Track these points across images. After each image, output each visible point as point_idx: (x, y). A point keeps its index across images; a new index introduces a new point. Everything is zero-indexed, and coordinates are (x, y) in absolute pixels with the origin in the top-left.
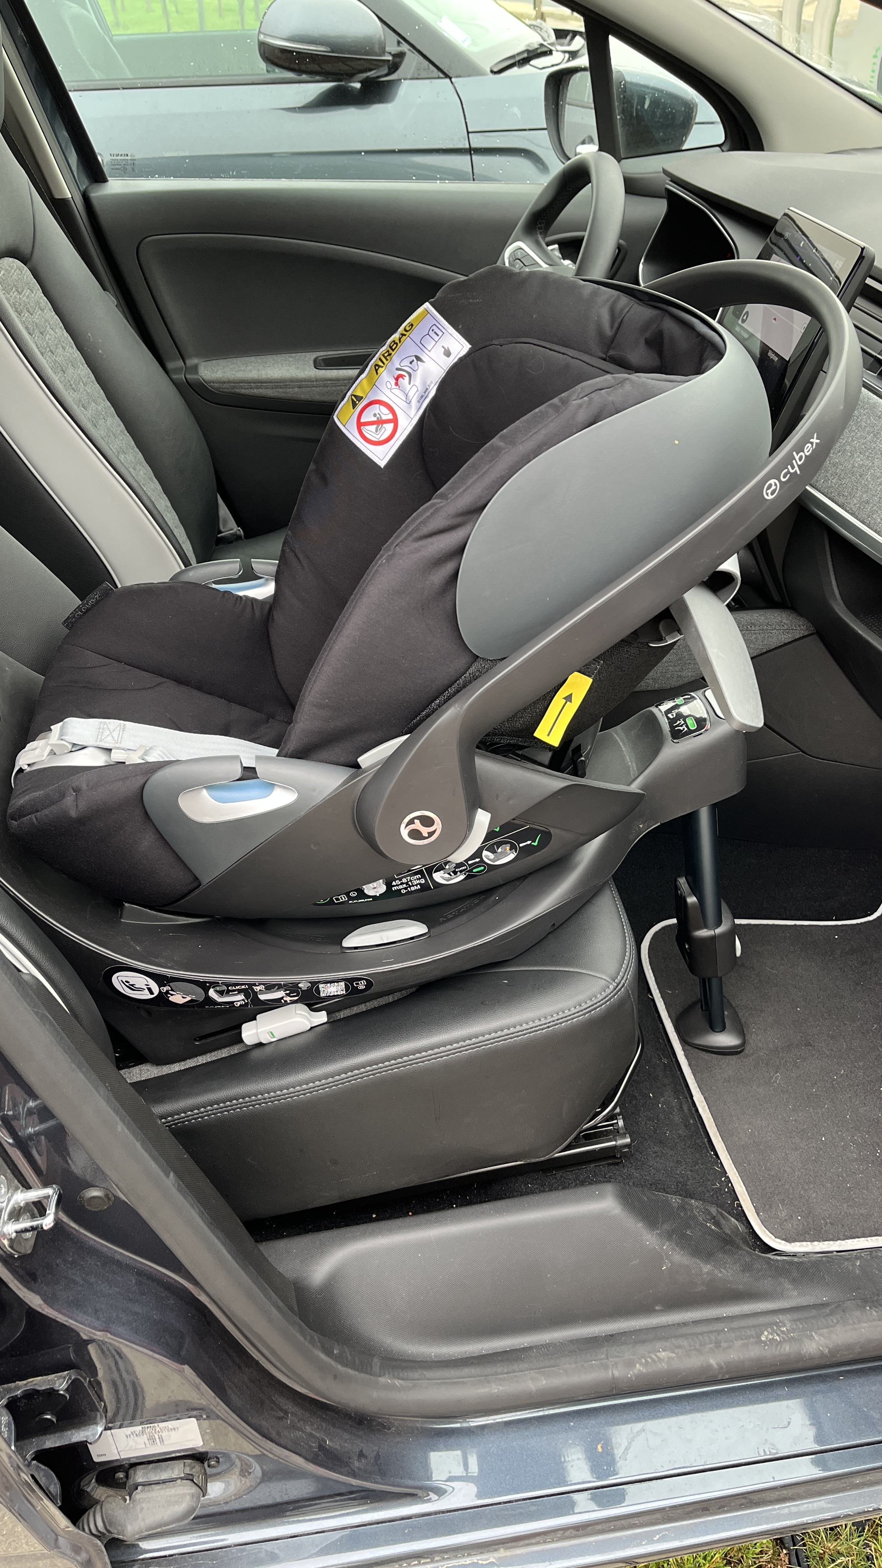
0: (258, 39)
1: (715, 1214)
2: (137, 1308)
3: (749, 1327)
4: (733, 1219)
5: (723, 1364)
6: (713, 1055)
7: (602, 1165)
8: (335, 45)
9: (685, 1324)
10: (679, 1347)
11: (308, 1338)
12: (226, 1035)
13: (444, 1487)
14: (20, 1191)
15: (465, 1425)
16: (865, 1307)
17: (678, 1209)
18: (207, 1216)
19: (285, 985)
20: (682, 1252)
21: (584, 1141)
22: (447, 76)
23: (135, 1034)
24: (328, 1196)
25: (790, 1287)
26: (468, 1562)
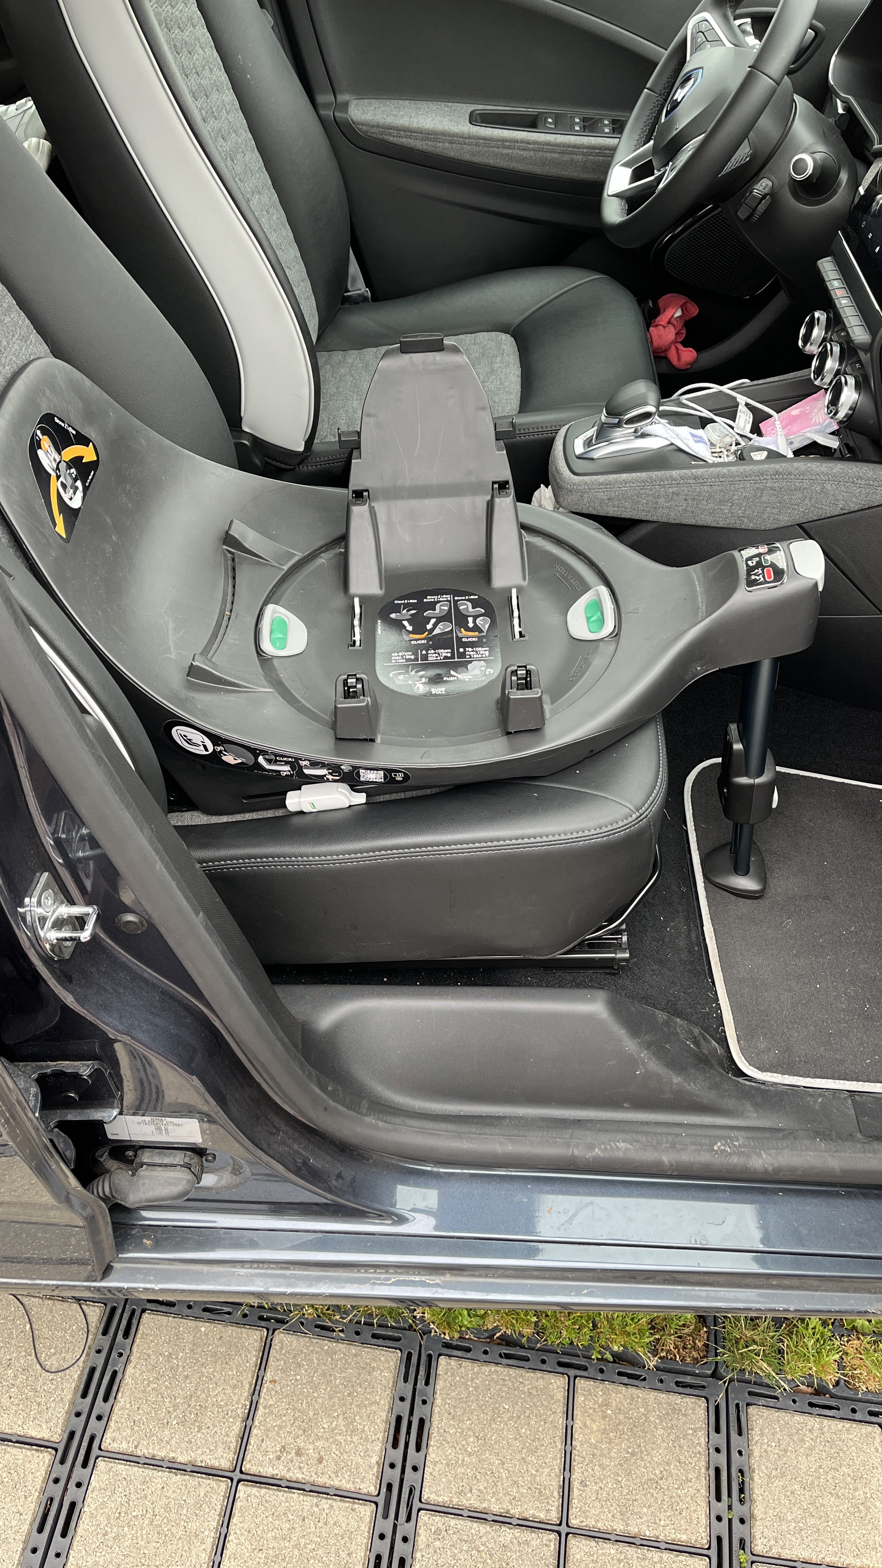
1: (696, 1035)
2: (158, 1021)
3: (705, 1136)
4: (713, 1042)
5: (674, 1162)
6: (732, 896)
7: (599, 974)
9: (647, 1123)
10: (638, 1141)
11: (307, 1072)
12: (271, 798)
13: (407, 1216)
14: (64, 905)
16: (815, 1138)
17: (661, 1024)
18: (229, 955)
19: (328, 765)
20: (657, 1062)
21: (587, 949)
23: (189, 784)
24: (343, 955)
25: (752, 1109)
26: (417, 1279)
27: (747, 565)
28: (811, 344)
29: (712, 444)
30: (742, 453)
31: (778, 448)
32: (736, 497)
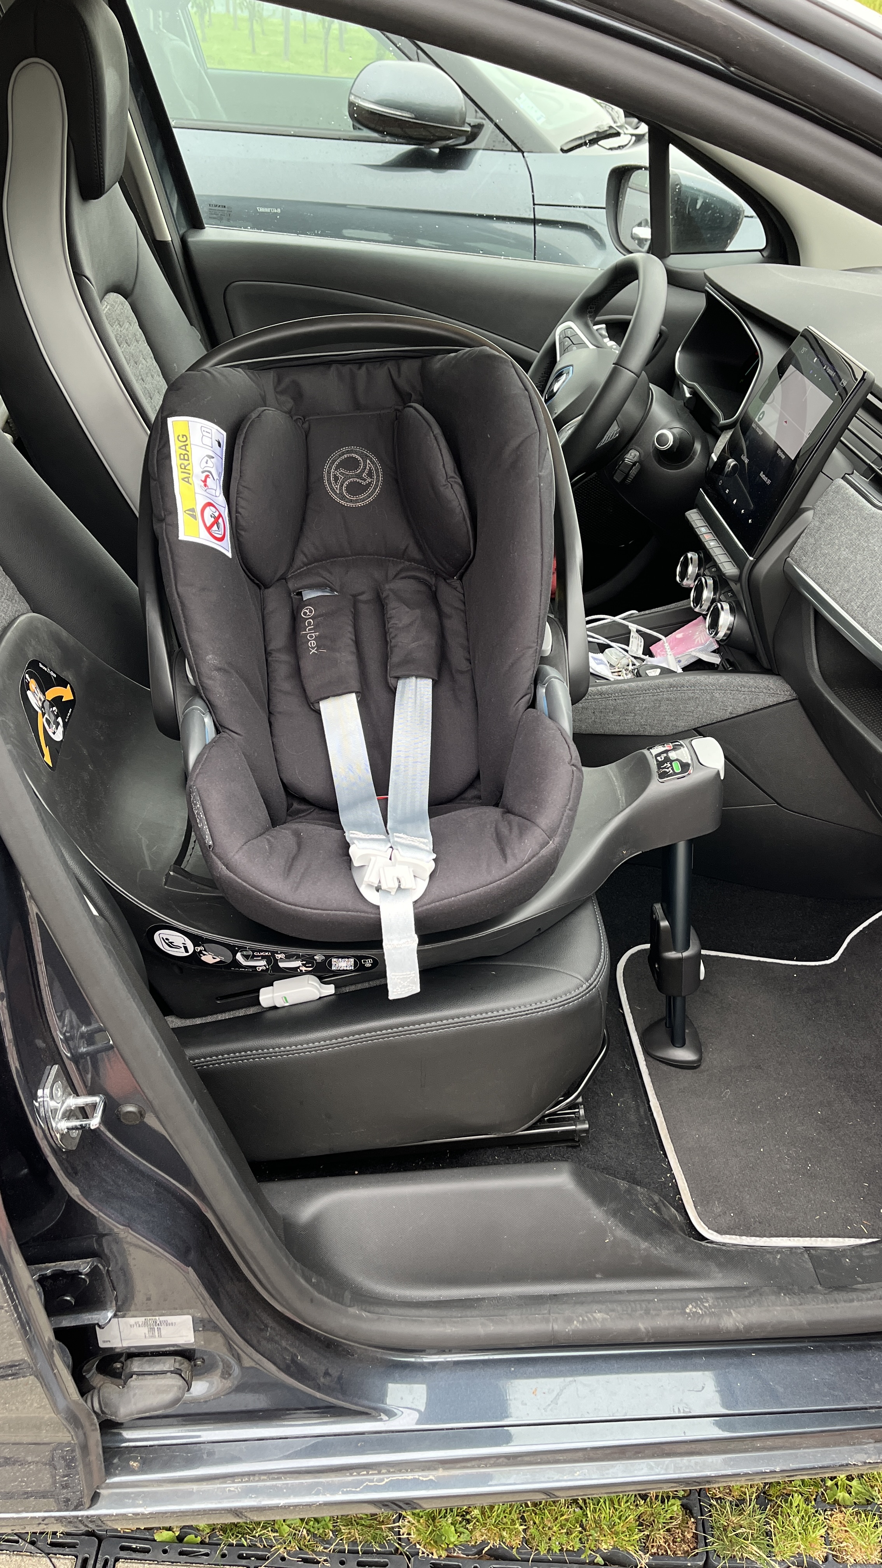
0: (349, 99)
1: (657, 1201)
2: (155, 1213)
3: (676, 1300)
4: (673, 1209)
5: (650, 1329)
6: (672, 1068)
7: (562, 1147)
8: (420, 114)
9: (620, 1292)
10: (613, 1310)
11: (292, 1263)
13: (395, 1411)
14: (71, 1097)
15: (419, 1360)
16: (779, 1293)
17: (625, 1192)
19: (303, 957)
20: (624, 1229)
21: (548, 1125)
22: (520, 150)
23: (167, 989)
24: (320, 1147)
25: (717, 1270)
26: (410, 1478)
27: (657, 760)
28: (688, 579)
29: (611, 665)
30: (638, 672)
31: (668, 665)
32: (638, 708)
